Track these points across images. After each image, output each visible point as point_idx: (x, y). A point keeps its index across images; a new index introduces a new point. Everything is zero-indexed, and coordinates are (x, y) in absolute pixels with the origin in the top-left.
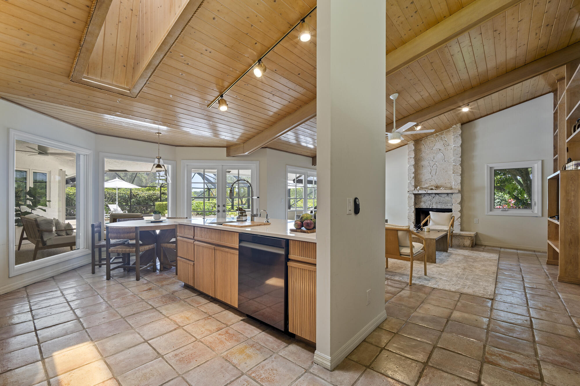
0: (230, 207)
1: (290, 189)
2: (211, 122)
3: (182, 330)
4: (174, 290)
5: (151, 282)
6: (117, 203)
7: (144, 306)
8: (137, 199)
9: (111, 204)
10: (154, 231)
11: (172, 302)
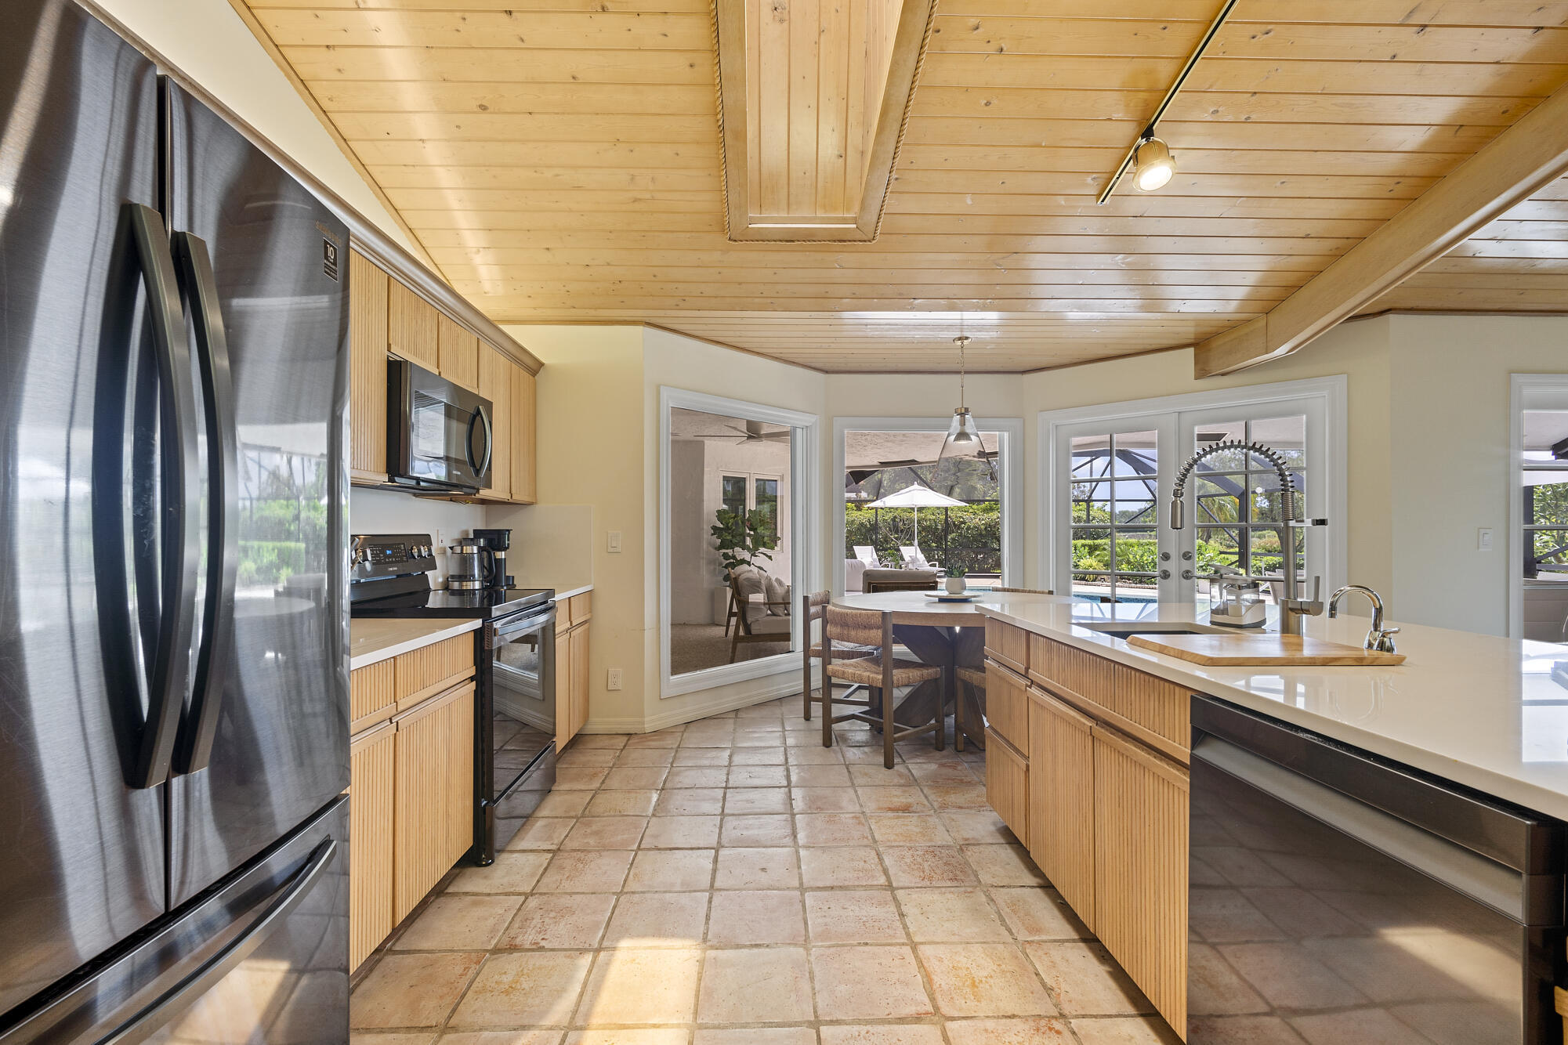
0: (1235, 558)
1: (1529, 491)
2: (1120, 256)
3: (939, 1033)
4: (969, 834)
5: (918, 785)
6: (916, 542)
7: (867, 866)
8: (961, 533)
9: (907, 545)
10: (951, 629)
11: (949, 884)
